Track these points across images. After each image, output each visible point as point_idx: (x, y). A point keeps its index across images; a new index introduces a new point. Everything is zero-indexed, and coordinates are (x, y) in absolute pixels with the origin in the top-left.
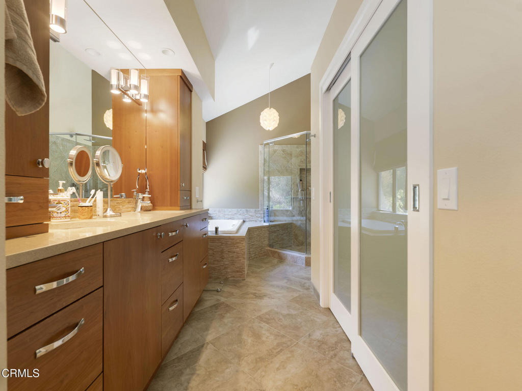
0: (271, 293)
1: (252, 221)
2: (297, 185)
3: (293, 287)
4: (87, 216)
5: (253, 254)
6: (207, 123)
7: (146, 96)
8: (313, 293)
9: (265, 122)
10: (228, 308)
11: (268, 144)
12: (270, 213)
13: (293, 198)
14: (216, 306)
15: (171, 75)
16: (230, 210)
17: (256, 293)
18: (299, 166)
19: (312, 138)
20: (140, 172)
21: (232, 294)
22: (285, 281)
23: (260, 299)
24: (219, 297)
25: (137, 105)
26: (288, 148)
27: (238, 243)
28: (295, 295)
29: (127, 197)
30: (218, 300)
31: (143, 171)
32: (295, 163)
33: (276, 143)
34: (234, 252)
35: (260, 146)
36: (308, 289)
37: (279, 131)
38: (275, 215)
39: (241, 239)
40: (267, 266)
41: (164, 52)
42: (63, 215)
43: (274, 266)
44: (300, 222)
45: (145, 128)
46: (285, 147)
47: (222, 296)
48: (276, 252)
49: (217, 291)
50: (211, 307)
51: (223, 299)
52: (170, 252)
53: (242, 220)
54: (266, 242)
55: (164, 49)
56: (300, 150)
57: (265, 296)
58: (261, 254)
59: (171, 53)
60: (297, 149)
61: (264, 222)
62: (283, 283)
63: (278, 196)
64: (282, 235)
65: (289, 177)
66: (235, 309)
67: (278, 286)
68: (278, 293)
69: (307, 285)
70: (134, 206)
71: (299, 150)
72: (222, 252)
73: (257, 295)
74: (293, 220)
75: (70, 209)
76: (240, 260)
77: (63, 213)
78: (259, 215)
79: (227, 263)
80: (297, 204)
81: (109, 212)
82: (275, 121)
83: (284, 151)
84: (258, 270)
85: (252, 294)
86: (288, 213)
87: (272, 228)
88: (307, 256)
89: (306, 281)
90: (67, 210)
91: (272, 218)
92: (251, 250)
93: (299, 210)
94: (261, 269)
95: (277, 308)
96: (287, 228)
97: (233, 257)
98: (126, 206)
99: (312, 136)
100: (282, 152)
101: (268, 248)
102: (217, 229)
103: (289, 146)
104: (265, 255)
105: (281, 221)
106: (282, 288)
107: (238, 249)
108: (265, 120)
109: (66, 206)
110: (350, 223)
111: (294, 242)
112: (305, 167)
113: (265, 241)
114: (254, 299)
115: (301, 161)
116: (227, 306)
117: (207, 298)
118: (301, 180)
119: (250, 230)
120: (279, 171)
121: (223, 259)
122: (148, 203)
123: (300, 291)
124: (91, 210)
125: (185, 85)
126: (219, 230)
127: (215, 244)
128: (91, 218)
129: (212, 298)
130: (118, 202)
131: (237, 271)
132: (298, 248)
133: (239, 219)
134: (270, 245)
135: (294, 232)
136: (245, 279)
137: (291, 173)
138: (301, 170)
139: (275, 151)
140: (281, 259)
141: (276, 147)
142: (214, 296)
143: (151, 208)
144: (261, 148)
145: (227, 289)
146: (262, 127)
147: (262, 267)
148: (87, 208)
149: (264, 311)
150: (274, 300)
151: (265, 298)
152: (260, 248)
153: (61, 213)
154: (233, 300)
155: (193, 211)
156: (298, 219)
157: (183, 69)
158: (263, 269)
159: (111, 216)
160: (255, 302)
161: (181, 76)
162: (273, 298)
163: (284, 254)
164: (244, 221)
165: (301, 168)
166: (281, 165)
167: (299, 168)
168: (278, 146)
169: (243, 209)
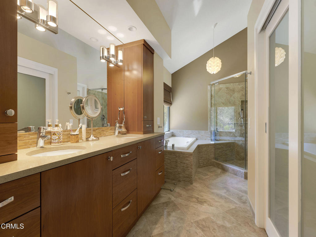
0: (210, 200)
1: (203, 139)
2: (239, 114)
3: (231, 199)
4: (74, 141)
5: (202, 163)
6: (172, 74)
7: (121, 61)
8: (249, 208)
9: (210, 68)
10: (175, 207)
11: (214, 84)
12: (216, 133)
13: (236, 123)
14: (167, 204)
15: (138, 44)
16: (187, 131)
17: (198, 198)
18: (241, 99)
19: (249, 75)
20: (119, 109)
21: (180, 195)
22: (225, 191)
23: (201, 204)
24: (170, 196)
25: (118, 68)
26: (231, 86)
27: (187, 157)
28: (232, 206)
29: (111, 126)
30: (170, 199)
31: (122, 109)
32: (237, 97)
33: (220, 83)
34: (184, 163)
35: (208, 86)
36: (244, 203)
37: (222, 74)
38: (220, 136)
39: (190, 154)
40: (212, 175)
41: (130, 29)
42: (57, 141)
43: (217, 176)
44: (241, 142)
45: (123, 81)
46: (228, 85)
47: (173, 196)
48: (220, 164)
49: (171, 190)
50: (163, 203)
51: (173, 198)
52: (122, 168)
53: (194, 139)
54: (213, 156)
55: (129, 27)
56: (241, 86)
57: (205, 202)
58: (208, 164)
59: (134, 29)
60: (239, 86)
61: (212, 140)
62: (222, 192)
63: (228, 120)
64: (226, 151)
65: (233, 107)
66: (179, 209)
67: (218, 195)
68: (217, 202)
69: (244, 198)
70: (114, 131)
72: (176, 162)
73: (199, 200)
74: (235, 141)
75: (61, 137)
76: (189, 169)
77: (56, 140)
78: (208, 136)
79: (179, 170)
80: (239, 128)
81: (92, 137)
82: (218, 66)
83: (227, 88)
84: (204, 178)
85: (195, 197)
86: (232, 135)
87: (217, 146)
88: (245, 171)
89: (244, 194)
90: (59, 138)
91: (218, 138)
92: (200, 161)
93: (241, 133)
94: (206, 177)
95: (214, 216)
96: (230, 146)
97: (183, 166)
98: (109, 132)
99: (248, 73)
100: (226, 89)
101: (214, 160)
102: (173, 145)
103: (232, 84)
104: (211, 165)
105: (225, 140)
106: (221, 197)
107: (187, 162)
108: (210, 67)
109: (58, 135)
110: (287, 145)
111: (236, 157)
112: (244, 99)
113: (211, 155)
114: (196, 203)
115: (242, 95)
116: (175, 205)
117: (164, 195)
118: (242, 110)
119: (199, 147)
120: (223, 104)
121: (177, 167)
122: (124, 130)
123: (236, 204)
124: (77, 137)
125: (148, 50)
126: (175, 146)
127: (171, 156)
128: (77, 142)
129: (166, 196)
130: (103, 129)
131: (187, 177)
132: (239, 162)
133: (193, 137)
134: (215, 158)
135: (236, 150)
136: (192, 184)
137: (234, 104)
138: (242, 102)
139: (220, 89)
140: (224, 170)
141: (221, 86)
142: (168, 194)
143: (125, 132)
145: (177, 190)
146: (208, 72)
147: (208, 175)
148: (74, 136)
149: (203, 217)
150: (213, 208)
151: (205, 204)
152: (207, 160)
153: (55, 140)
154: (180, 200)
155: (155, 135)
156: (239, 139)
157: (144, 39)
158: (208, 177)
159: (93, 140)
160: (196, 206)
161: (143, 44)
162: (212, 206)
163: (226, 167)
164: (197, 139)
165: (242, 100)
166: (225, 99)
167: (241, 100)
168: (223, 85)
169: (196, 131)
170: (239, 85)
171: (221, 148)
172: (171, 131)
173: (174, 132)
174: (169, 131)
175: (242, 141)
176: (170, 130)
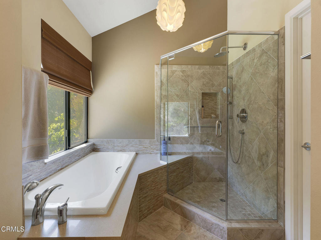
2: (199, 112)
5: (145, 210)
6: (92, 37)
16: (120, 140)
18: (201, 90)
26: (188, 69)
32: (197, 87)
35: (156, 66)
53: (134, 153)
54: (164, 187)
56: (202, 71)
64: (182, 172)
71: (200, 71)
74: (193, 153)
83: (183, 72)
100: (181, 74)
103: (190, 66)
112: (207, 91)
113: (162, 186)
115: (204, 84)
118: (203, 107)
119: (142, 178)
120: (178, 96)
132: (200, 186)
133: (131, 151)
134: (169, 190)
135: (195, 166)
138: (204, 94)
141: (175, 68)
144: (157, 68)
152: (156, 198)
164: (137, 154)
165: (203, 92)
166: (180, 89)
167: (201, 92)
168: (177, 66)
169: (136, 140)
170: (199, 69)
171: (177, 169)
172: (91, 141)
173: (96, 143)
174: (86, 142)
175: (202, 152)
176: (89, 140)
